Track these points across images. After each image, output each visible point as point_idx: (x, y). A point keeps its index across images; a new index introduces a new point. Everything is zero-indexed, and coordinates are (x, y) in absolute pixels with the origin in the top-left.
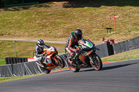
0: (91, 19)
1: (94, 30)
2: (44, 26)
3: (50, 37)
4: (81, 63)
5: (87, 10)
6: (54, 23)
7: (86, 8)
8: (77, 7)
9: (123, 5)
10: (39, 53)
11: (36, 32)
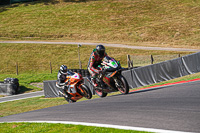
2: (121, 24)
3: (130, 40)
4: (105, 86)
6: (136, 19)
10: (62, 82)
11: (109, 33)
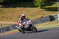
0: (13, 13)
1: (14, 17)
5: (11, 9)
7: (10, 8)
8: (6, 8)
9: (26, 7)
